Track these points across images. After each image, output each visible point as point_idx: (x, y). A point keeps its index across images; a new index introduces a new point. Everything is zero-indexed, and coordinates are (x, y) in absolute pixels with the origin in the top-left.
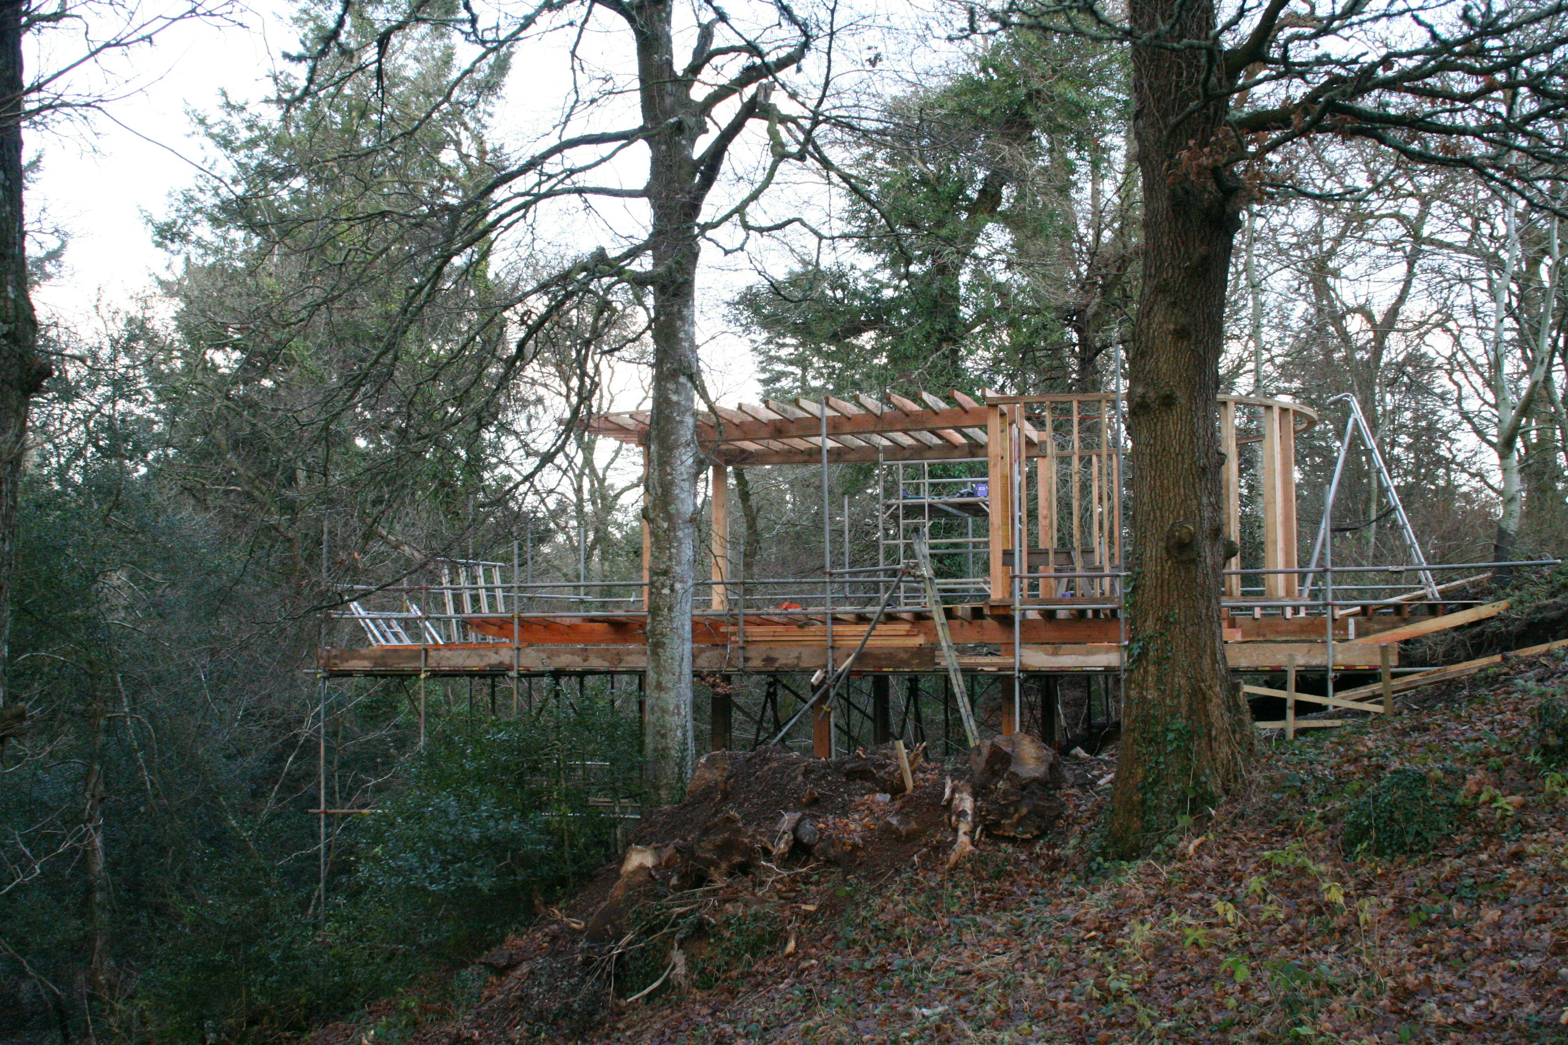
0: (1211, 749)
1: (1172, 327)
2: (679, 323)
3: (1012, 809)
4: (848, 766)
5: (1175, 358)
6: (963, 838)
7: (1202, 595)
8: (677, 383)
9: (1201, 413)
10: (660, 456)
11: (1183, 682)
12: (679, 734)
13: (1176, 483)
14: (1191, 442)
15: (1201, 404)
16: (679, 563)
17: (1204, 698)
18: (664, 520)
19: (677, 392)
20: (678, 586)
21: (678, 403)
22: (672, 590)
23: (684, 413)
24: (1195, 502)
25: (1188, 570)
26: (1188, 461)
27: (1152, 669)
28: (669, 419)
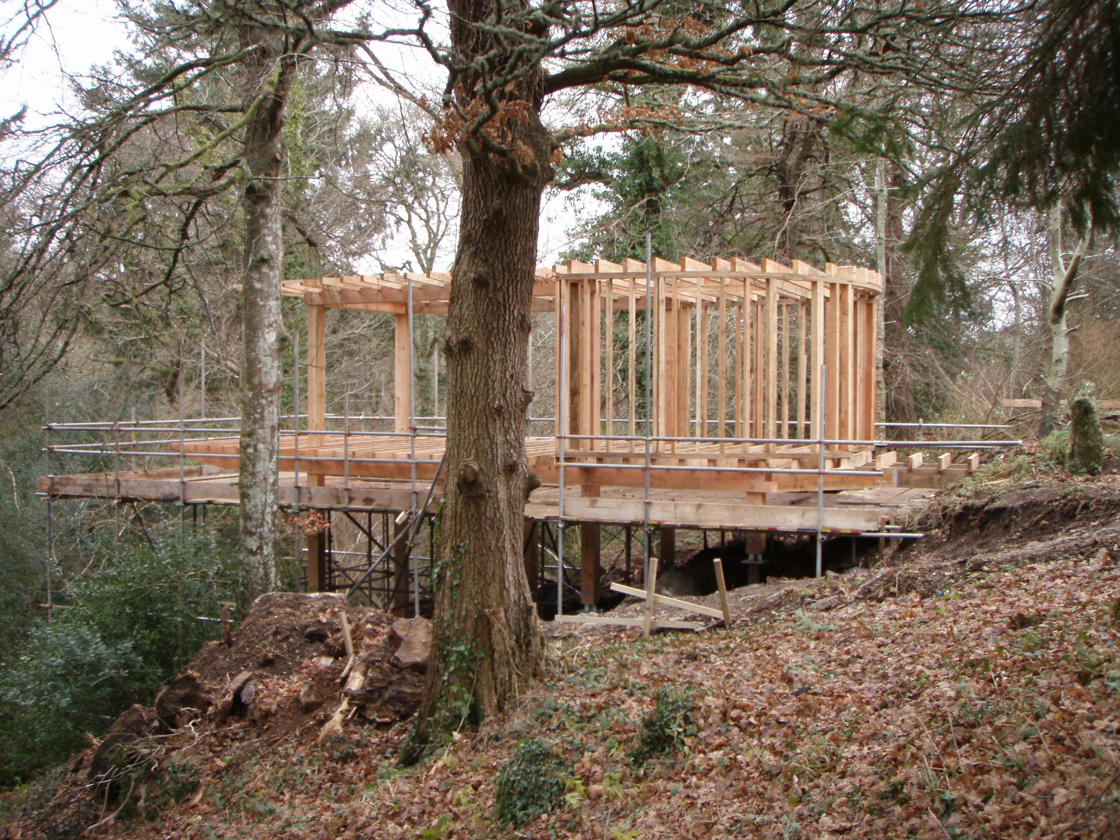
0: (493, 670)
1: (473, 275)
2: (262, 221)
3: (376, 694)
4: (309, 630)
5: (475, 305)
6: (337, 717)
7: (492, 528)
8: (260, 272)
9: (498, 357)
10: (247, 335)
11: (471, 607)
12: (261, 570)
13: (470, 424)
14: (486, 384)
15: (498, 347)
16: (262, 427)
17: (489, 623)
18: (250, 390)
19: (260, 280)
20: (261, 446)
21: (261, 290)
22: (256, 450)
23: (267, 299)
24: (487, 441)
25: (478, 505)
26: (482, 403)
27: (447, 591)
28: (253, 304)
